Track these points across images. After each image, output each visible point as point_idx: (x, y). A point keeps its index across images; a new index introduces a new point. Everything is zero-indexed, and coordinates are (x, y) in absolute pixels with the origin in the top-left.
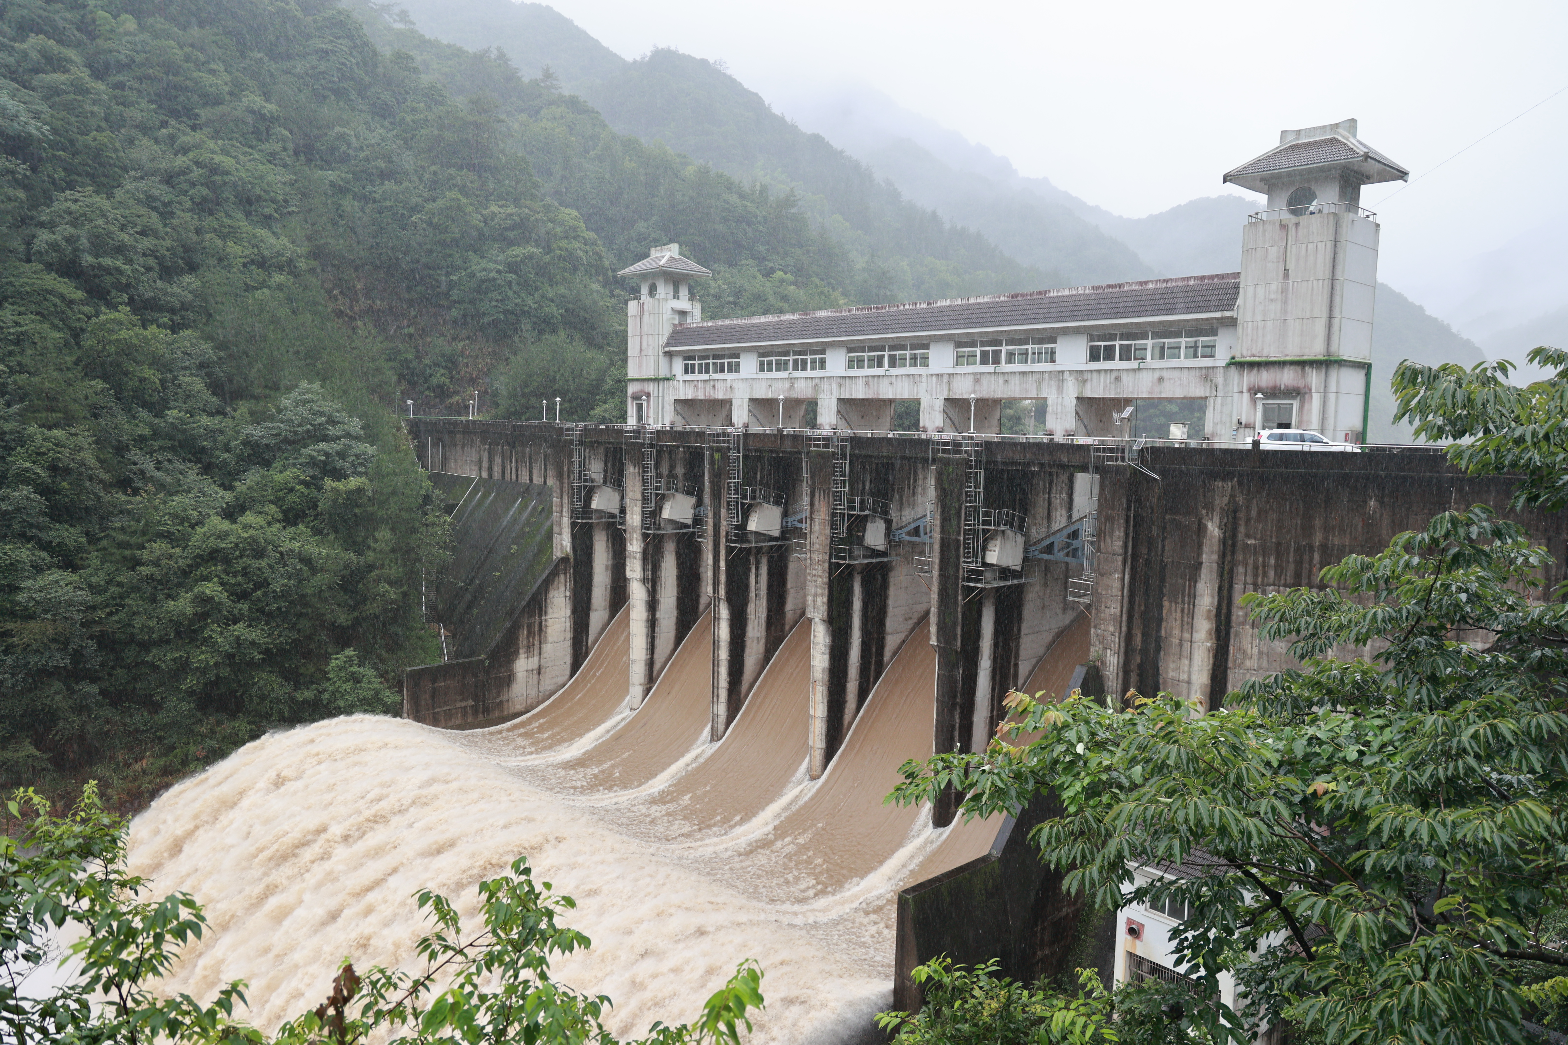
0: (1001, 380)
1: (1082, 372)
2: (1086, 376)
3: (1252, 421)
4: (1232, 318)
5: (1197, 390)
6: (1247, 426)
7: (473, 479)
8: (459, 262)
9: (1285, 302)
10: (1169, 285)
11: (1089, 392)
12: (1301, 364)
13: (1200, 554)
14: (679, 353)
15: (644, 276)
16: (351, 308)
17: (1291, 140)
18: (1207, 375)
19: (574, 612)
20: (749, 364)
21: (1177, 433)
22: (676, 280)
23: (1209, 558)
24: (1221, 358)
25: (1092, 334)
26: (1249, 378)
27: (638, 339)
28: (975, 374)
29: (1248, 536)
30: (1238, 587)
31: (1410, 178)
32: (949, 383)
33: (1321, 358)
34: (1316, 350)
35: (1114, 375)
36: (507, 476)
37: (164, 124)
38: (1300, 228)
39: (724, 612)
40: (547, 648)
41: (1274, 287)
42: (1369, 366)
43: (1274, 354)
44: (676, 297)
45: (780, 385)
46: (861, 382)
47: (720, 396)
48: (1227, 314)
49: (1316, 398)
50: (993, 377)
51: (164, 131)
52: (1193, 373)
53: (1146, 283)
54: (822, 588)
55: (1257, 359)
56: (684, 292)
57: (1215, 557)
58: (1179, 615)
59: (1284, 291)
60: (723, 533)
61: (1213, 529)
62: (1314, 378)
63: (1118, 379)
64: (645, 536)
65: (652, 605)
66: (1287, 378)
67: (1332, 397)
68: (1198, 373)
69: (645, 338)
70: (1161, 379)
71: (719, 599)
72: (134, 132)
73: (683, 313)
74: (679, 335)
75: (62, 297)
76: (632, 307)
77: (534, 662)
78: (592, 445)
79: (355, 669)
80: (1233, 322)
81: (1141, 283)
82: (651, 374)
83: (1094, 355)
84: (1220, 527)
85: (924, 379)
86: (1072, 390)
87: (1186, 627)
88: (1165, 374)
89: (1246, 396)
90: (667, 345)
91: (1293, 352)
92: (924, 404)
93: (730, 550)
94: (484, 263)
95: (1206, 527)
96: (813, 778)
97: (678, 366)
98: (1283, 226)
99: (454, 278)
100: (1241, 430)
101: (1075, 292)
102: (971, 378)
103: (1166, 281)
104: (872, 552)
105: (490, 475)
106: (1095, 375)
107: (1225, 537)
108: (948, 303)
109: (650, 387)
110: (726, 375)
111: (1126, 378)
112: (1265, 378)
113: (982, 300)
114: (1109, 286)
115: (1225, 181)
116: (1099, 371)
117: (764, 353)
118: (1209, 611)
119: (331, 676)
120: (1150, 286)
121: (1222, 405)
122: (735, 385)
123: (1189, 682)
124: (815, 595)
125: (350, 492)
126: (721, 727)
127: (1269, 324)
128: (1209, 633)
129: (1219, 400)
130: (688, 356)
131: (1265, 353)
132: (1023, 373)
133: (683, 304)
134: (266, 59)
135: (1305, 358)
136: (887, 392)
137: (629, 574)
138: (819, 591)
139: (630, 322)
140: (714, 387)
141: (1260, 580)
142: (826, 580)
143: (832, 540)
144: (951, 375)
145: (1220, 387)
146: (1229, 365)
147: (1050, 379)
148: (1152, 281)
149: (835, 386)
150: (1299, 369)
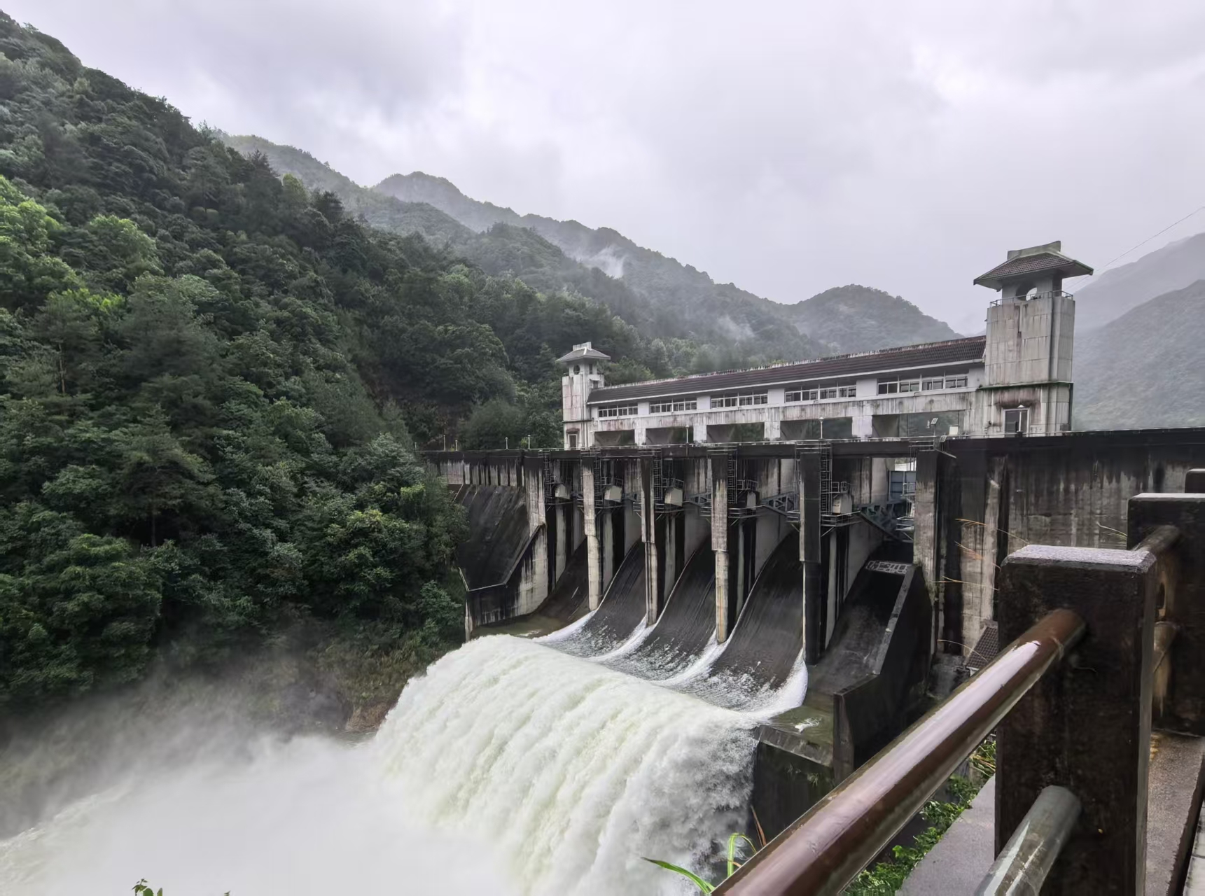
0: (819, 407)
1: (876, 400)
2: (878, 402)
3: (998, 421)
4: (981, 362)
5: (957, 406)
6: (995, 425)
7: (460, 486)
8: (429, 360)
9: (1019, 352)
10: (934, 346)
11: (881, 412)
12: (1033, 387)
13: (986, 499)
14: (595, 406)
15: (569, 363)
16: (374, 392)
17: (1014, 256)
18: (964, 397)
19: (548, 556)
20: (643, 410)
21: (954, 432)
22: (590, 363)
23: (992, 501)
24: (972, 386)
25: (880, 378)
26: (994, 398)
27: (570, 398)
28: (801, 406)
29: (1017, 487)
30: (1011, 517)
31: (1095, 273)
32: (783, 412)
33: (1046, 382)
34: (1043, 377)
35: (898, 401)
36: (483, 482)
37: (271, 293)
38: (1029, 308)
39: (654, 551)
40: (536, 577)
41: (1011, 343)
42: (1072, 385)
43: (1012, 381)
44: (591, 373)
45: (667, 419)
46: (723, 415)
47: (626, 428)
48: (977, 360)
49: (1043, 406)
50: (814, 408)
51: (272, 297)
52: (954, 396)
53: (918, 346)
54: (722, 533)
55: (1001, 386)
56: (595, 370)
57: (996, 501)
58: (973, 535)
59: (1019, 345)
60: (652, 506)
61: (994, 484)
62: (1042, 395)
63: (901, 403)
64: (596, 511)
65: (601, 550)
66: (1023, 395)
67: (1053, 405)
68: (957, 396)
69: (574, 398)
70: (931, 402)
71: (651, 544)
72: (258, 299)
73: (595, 382)
74: (594, 395)
75: (255, 394)
76: (565, 380)
77: (529, 586)
78: (553, 460)
79: (436, 590)
80: (981, 366)
81: (913, 346)
82: (579, 418)
83: (882, 390)
84: (998, 483)
85: (766, 411)
86: (869, 411)
87: (978, 541)
88: (934, 398)
89: (993, 408)
90: (588, 401)
91: (1026, 379)
92: (767, 425)
93: (656, 515)
94: (443, 360)
95: (990, 484)
96: (719, 643)
97: (595, 413)
98: (1017, 308)
99: (427, 370)
100: (991, 428)
101: (867, 354)
102: (799, 408)
103: (932, 344)
104: (750, 511)
105: (471, 482)
106: (885, 402)
107: (1001, 489)
108: (780, 366)
109: (579, 426)
110: (628, 416)
111: (906, 403)
112: (1007, 397)
113: (803, 363)
114: (891, 349)
115: (975, 284)
116: (888, 399)
117: (651, 401)
118: (993, 532)
119: (424, 595)
120: (920, 347)
121: (975, 413)
122: (636, 421)
123: (981, 573)
124: (718, 538)
125: (415, 495)
126: (654, 616)
127: (1009, 365)
128: (993, 543)
129: (973, 410)
130: (600, 407)
131: (1006, 382)
132: (835, 404)
133: (595, 377)
134: (313, 251)
135: (1035, 383)
136: (741, 419)
137: (586, 532)
138: (721, 535)
139: (564, 389)
140: (621, 423)
141: (1025, 512)
142: (725, 529)
143: (729, 506)
144: (785, 408)
145: (974, 404)
146: (978, 391)
147: (853, 406)
148: (921, 345)
149: (704, 418)
150: (1031, 390)
